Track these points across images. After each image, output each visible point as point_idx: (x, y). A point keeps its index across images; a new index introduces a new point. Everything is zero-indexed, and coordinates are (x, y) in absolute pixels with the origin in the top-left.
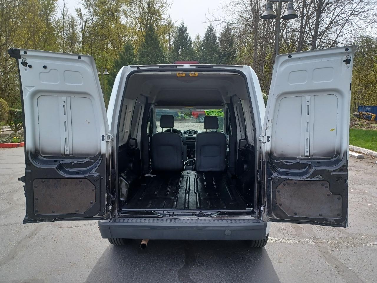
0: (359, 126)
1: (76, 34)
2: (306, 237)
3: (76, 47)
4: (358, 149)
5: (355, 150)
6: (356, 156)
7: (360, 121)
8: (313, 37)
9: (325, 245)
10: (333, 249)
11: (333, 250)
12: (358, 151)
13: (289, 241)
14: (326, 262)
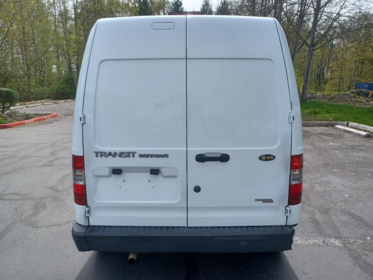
0: (358, 103)
1: (68, 11)
2: (330, 236)
3: (69, 24)
4: (364, 127)
5: (361, 129)
6: (363, 135)
7: (360, 98)
8: (315, 10)
9: (355, 247)
10: (367, 252)
11: (367, 255)
12: (364, 129)
13: (311, 242)
14: (362, 272)
